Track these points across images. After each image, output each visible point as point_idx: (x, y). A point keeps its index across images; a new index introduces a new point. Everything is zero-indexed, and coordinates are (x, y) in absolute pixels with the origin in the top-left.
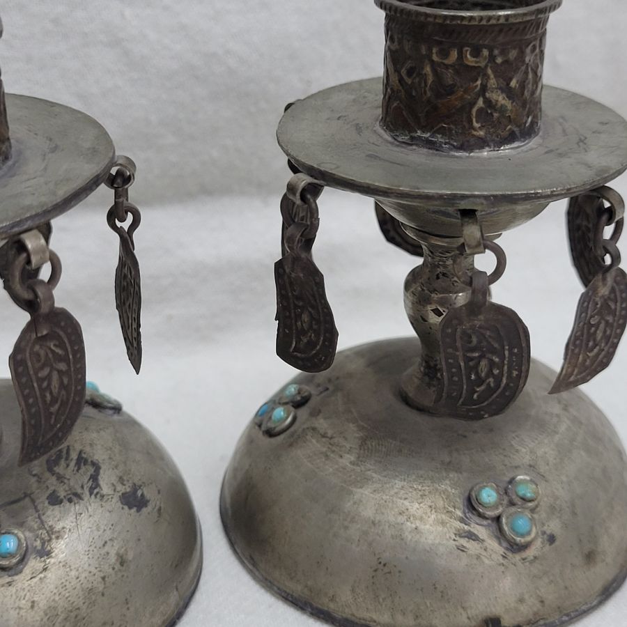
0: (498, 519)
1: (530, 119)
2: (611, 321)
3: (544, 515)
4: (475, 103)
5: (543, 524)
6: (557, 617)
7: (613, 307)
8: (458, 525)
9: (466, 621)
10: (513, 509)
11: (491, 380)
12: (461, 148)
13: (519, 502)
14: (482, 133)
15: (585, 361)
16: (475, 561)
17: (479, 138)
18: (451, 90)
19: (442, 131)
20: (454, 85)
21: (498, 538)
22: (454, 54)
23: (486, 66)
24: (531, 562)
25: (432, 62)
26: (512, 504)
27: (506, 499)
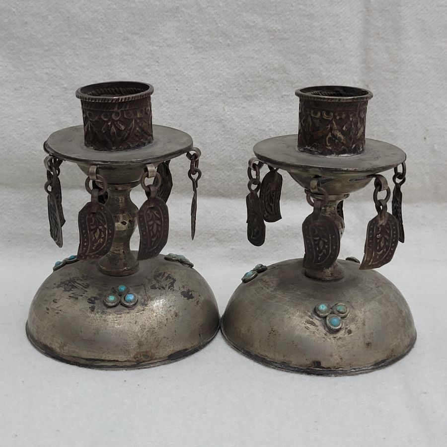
0: (325, 317)
1: (354, 146)
2: (388, 238)
3: (348, 321)
4: (327, 135)
5: (347, 325)
6: (349, 369)
7: (388, 232)
8: (308, 318)
9: (306, 361)
10: (332, 315)
11: (325, 251)
12: (322, 154)
13: (337, 313)
14: (330, 148)
15: (376, 255)
16: (312, 334)
17: (329, 150)
18: (318, 129)
19: (314, 146)
20: (319, 127)
21: (324, 326)
22: (319, 114)
23: (332, 120)
24: (338, 339)
25: (311, 117)
26: (333, 313)
27: (331, 311)
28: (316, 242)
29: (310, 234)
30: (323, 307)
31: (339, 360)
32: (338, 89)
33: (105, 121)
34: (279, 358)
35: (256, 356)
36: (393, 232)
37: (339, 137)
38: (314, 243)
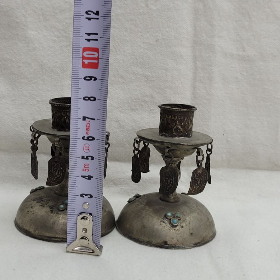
0: (170, 219)
1: (187, 133)
2: (202, 180)
3: (181, 222)
4: (174, 127)
5: (181, 224)
6: (182, 246)
7: (202, 177)
8: (161, 219)
9: (160, 241)
10: (174, 218)
11: (170, 185)
12: (171, 137)
13: (176, 217)
14: (175, 134)
15: (195, 188)
16: (163, 227)
17: (175, 135)
19: (167, 133)
20: (170, 123)
21: (170, 224)
22: (170, 117)
23: (176, 120)
24: (176, 230)
25: (166, 118)
26: (174, 217)
27: (173, 216)
28: (167, 181)
29: (164, 176)
30: (169, 214)
31: (176, 241)
32: (180, 106)
33: (63, 116)
34: (146, 239)
35: (135, 238)
36: (205, 177)
37: (180, 129)
38: (165, 181)
